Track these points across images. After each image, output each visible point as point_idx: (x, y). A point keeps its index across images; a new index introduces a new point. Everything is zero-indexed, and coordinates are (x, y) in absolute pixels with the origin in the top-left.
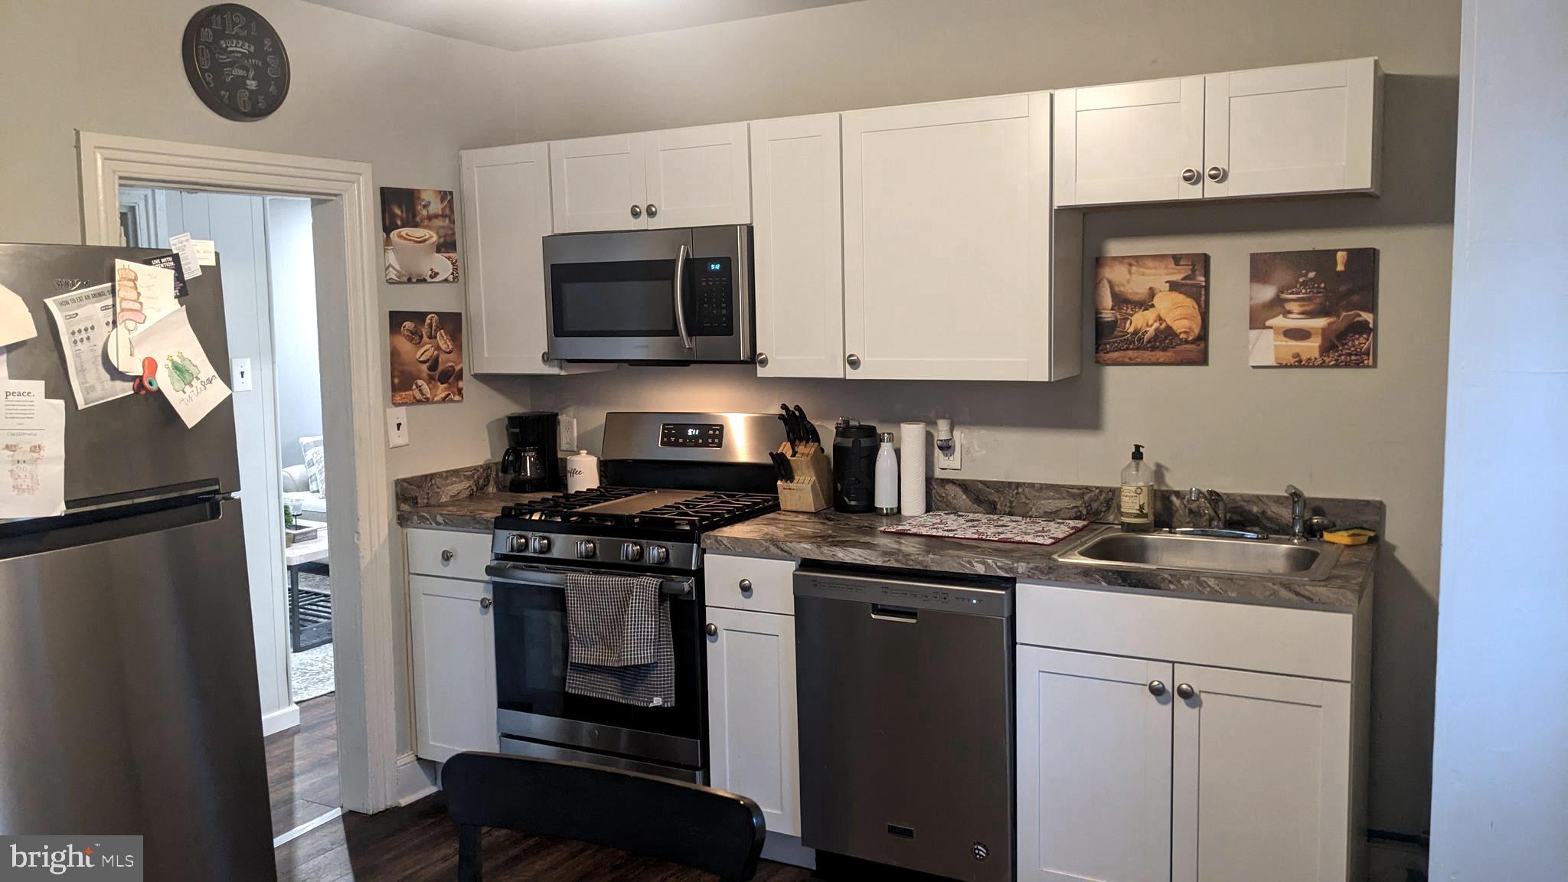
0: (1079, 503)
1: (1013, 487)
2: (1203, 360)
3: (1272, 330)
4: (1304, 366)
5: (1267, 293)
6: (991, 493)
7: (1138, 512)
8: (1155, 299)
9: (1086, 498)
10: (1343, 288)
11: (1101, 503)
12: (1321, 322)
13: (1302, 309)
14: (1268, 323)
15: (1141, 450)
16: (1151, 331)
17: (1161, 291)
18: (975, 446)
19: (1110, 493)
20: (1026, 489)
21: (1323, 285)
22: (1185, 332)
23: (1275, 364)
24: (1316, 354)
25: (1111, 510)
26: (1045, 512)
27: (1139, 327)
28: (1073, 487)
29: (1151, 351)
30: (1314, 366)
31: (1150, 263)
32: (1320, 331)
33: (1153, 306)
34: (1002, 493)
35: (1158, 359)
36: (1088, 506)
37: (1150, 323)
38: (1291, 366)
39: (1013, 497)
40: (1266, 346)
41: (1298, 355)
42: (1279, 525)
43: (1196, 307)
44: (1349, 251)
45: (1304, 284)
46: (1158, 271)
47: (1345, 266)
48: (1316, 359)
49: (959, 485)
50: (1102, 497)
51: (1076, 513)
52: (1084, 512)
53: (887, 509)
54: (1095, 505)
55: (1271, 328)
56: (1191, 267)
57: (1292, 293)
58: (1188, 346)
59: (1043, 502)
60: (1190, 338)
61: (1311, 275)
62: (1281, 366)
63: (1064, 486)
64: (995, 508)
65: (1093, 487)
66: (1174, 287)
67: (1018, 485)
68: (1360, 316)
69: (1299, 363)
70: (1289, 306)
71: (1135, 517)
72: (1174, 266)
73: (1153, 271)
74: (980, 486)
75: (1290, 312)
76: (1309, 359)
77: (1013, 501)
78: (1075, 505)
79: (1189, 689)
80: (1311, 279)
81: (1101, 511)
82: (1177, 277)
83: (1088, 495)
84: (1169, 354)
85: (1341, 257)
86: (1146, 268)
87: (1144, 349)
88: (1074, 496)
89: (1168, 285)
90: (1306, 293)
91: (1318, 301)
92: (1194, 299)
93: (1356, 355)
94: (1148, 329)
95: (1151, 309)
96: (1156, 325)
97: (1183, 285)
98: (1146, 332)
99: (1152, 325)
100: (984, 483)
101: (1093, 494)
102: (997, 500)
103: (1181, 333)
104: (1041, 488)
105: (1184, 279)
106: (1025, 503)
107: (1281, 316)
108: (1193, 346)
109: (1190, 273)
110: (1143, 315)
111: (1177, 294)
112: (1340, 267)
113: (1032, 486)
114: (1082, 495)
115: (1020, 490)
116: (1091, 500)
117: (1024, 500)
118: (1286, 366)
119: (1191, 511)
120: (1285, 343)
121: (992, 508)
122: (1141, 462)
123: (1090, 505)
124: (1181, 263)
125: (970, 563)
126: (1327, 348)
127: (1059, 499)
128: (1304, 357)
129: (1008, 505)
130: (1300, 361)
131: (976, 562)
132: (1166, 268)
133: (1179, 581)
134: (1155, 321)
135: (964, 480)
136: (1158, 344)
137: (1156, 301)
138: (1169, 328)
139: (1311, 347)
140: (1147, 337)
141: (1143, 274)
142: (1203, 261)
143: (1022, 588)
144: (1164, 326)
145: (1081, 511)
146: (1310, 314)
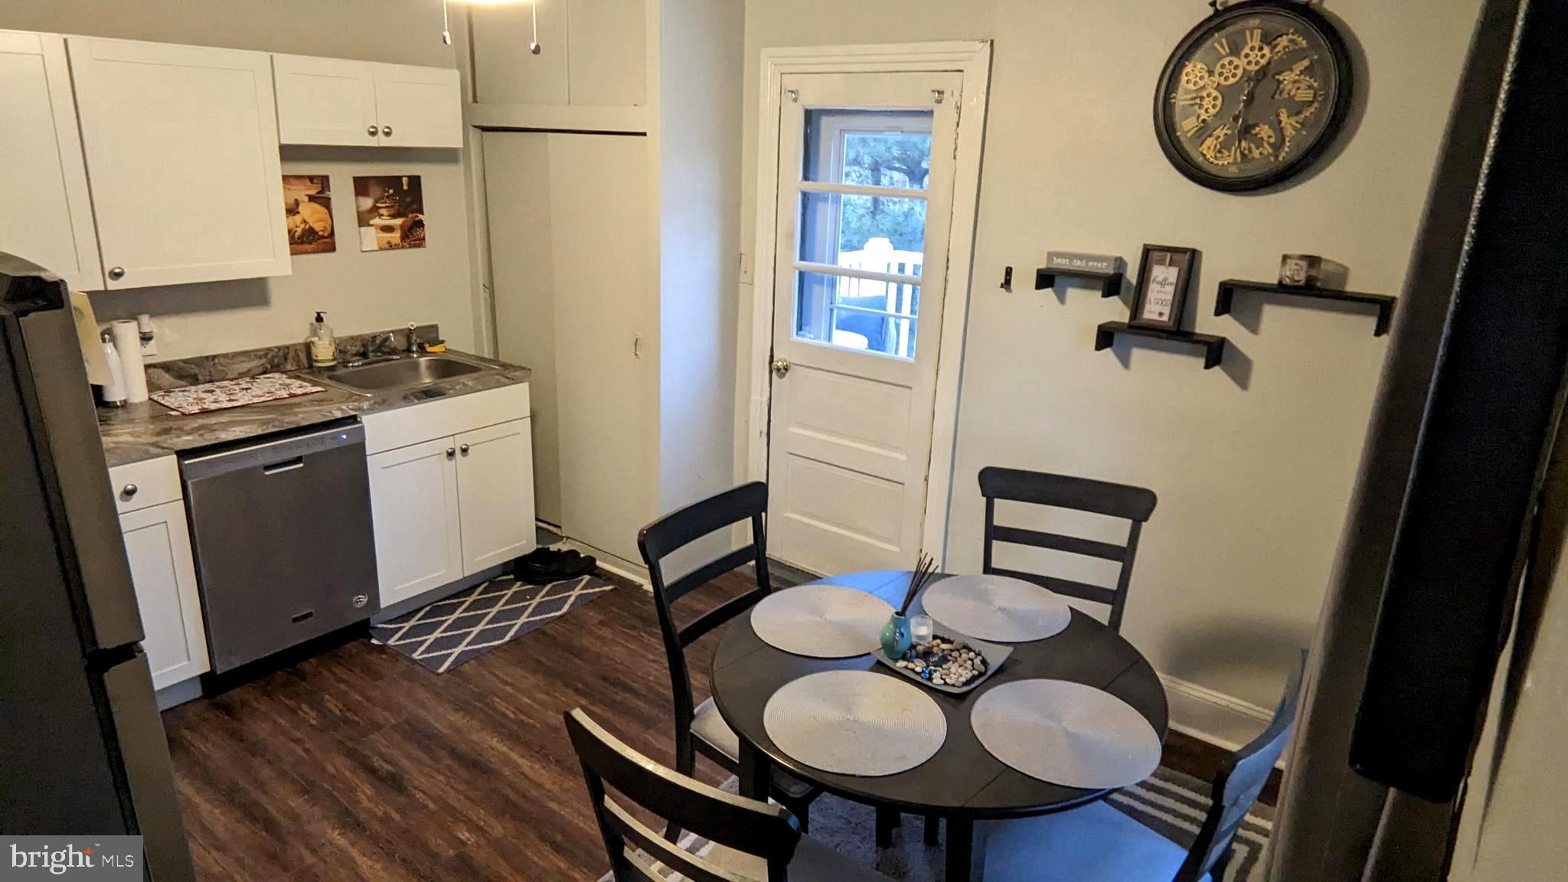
0: (264, 361)
1: (210, 359)
2: (332, 248)
3: (374, 227)
4: (393, 249)
5: (367, 203)
6: (192, 368)
8: (299, 207)
9: (270, 356)
10: (408, 200)
12: (398, 222)
13: (389, 213)
14: (371, 222)
15: (322, 315)
16: (299, 230)
17: (303, 202)
18: (168, 333)
19: (286, 350)
20: (222, 359)
21: (398, 198)
22: (322, 231)
23: (376, 248)
24: (398, 241)
25: (288, 361)
26: (239, 374)
27: (291, 227)
28: (258, 350)
29: (302, 244)
30: (398, 248)
31: (294, 182)
32: (399, 227)
33: (298, 212)
34: (201, 366)
35: (306, 250)
36: (271, 361)
37: (299, 225)
38: (387, 249)
39: (211, 367)
40: (371, 237)
41: (389, 243)
42: (391, 350)
43: (327, 212)
44: (409, 177)
45: (388, 197)
46: (300, 187)
47: (408, 186)
48: (399, 244)
49: (162, 367)
50: (280, 354)
51: (263, 369)
52: (269, 367)
53: (120, 402)
54: (276, 360)
55: (372, 225)
56: (321, 185)
57: (382, 203)
58: (325, 240)
59: (237, 366)
60: (326, 234)
61: (391, 191)
62: (381, 249)
63: (251, 351)
64: (198, 380)
65: (272, 347)
66: (311, 198)
67: (214, 357)
68: (417, 216)
69: (391, 246)
70: (382, 211)
71: (331, 361)
72: (310, 184)
73: (296, 187)
74: (182, 364)
75: (382, 215)
76: (396, 244)
77: (211, 371)
78: (261, 363)
80: (391, 195)
81: (281, 365)
82: (313, 192)
84: (313, 246)
85: (405, 180)
86: (292, 185)
87: (296, 244)
88: (260, 357)
89: (307, 197)
90: (389, 203)
91: (396, 208)
92: (324, 206)
93: (419, 240)
94: (297, 229)
95: (298, 215)
96: (303, 226)
97: (317, 198)
98: (296, 231)
100: (185, 361)
101: (273, 352)
102: (198, 373)
103: (319, 231)
104: (233, 356)
105: (318, 193)
106: (221, 370)
107: (377, 218)
108: (328, 240)
109: (320, 189)
110: (293, 219)
111: (313, 204)
112: (405, 187)
113: (225, 356)
114: (266, 355)
115: (216, 361)
116: (274, 357)
117: (220, 368)
118: (384, 249)
119: (340, 351)
120: (381, 235)
121: (195, 380)
122: (322, 324)
123: (273, 361)
124: (315, 182)
126: (404, 237)
127: (249, 361)
128: (393, 243)
129: (208, 374)
131: (334, 410)
132: (305, 186)
134: (302, 223)
135: (165, 363)
136: (306, 239)
137: (301, 209)
138: (311, 228)
139: (395, 237)
140: (297, 235)
141: (289, 189)
142: (324, 181)
143: (367, 420)
144: (307, 227)
145: (266, 368)
146: (393, 216)
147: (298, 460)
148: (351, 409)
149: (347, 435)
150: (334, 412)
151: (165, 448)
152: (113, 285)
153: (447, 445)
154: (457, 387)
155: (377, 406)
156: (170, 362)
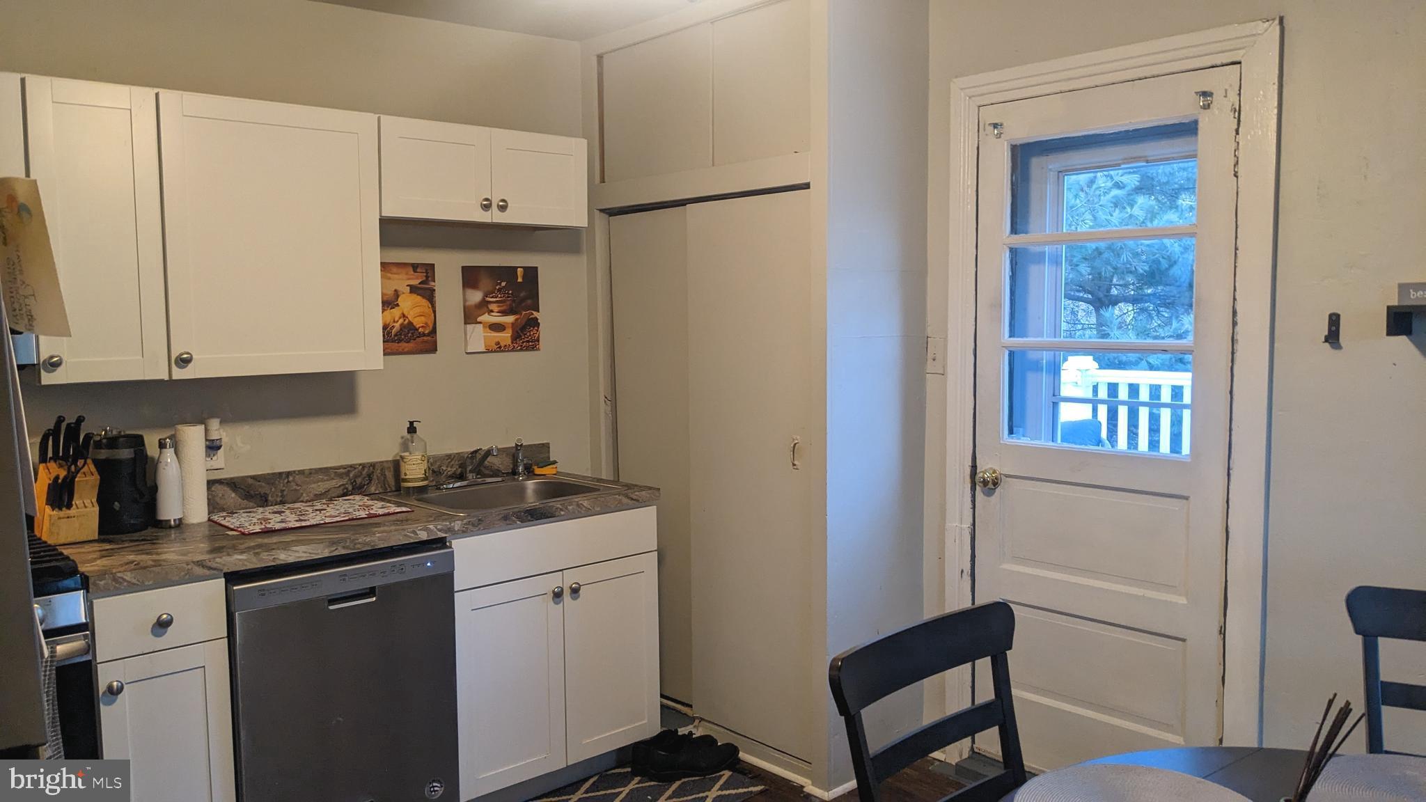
0: (345, 481)
1: (284, 476)
2: (433, 349)
3: (482, 325)
4: (503, 351)
5: (476, 296)
6: (261, 487)
7: (424, 476)
8: (399, 300)
9: (351, 475)
10: (523, 294)
11: (365, 477)
12: (510, 319)
13: (500, 309)
14: (479, 319)
15: (415, 424)
16: (397, 325)
17: (403, 293)
18: (240, 444)
19: (371, 468)
20: (297, 476)
21: (510, 292)
22: (422, 327)
23: (483, 349)
24: (509, 342)
25: (373, 482)
26: (316, 495)
27: (387, 323)
29: (398, 343)
30: (508, 351)
31: (395, 270)
32: (510, 325)
33: (398, 305)
34: (273, 484)
35: (403, 350)
36: (353, 482)
37: (396, 320)
38: (495, 351)
39: (284, 486)
40: (478, 337)
41: (498, 343)
42: (492, 471)
43: (430, 306)
44: (525, 268)
45: (499, 290)
46: (400, 276)
47: (523, 279)
48: (509, 345)
49: (227, 484)
50: (364, 472)
51: (343, 490)
52: (350, 487)
54: (359, 481)
55: (480, 323)
56: (425, 274)
57: (492, 297)
58: (425, 338)
59: (313, 486)
60: (426, 332)
61: (503, 284)
62: (488, 351)
63: (331, 468)
64: (266, 501)
65: (356, 465)
66: (413, 289)
67: (288, 474)
68: (533, 314)
69: (500, 348)
70: (492, 307)
71: (422, 481)
72: (413, 273)
73: (396, 276)
74: (251, 481)
75: (492, 311)
76: (506, 346)
77: (284, 490)
78: (341, 483)
79: (577, 586)
80: (504, 287)
81: (364, 485)
82: (415, 282)
83: (353, 473)
84: (411, 345)
86: (392, 273)
87: (392, 342)
88: (341, 476)
89: (409, 288)
90: (501, 297)
91: (508, 303)
92: (427, 300)
93: (532, 342)
94: (394, 325)
95: (396, 308)
96: (401, 321)
97: (420, 289)
98: (392, 327)
99: (398, 321)
100: (253, 477)
101: (357, 470)
102: (268, 492)
103: (419, 327)
104: (310, 474)
105: (421, 284)
106: (296, 490)
107: (487, 314)
108: (429, 338)
109: (424, 278)
110: (391, 313)
111: (415, 295)
112: (520, 280)
113: (301, 472)
114: (347, 474)
115: (291, 479)
116: (356, 477)
117: (295, 487)
118: (492, 352)
119: (434, 471)
120: (489, 334)
121: (264, 501)
122: (415, 435)
123: (355, 481)
124: (418, 270)
125: (414, 532)
126: (515, 338)
127: (327, 480)
128: (502, 344)
129: (280, 494)
130: (500, 347)
131: (419, 530)
132: (407, 274)
133: (567, 508)
134: (400, 318)
135: (232, 479)
136: (403, 337)
137: (400, 301)
138: (410, 323)
139: (505, 337)
140: (394, 331)
141: (389, 279)
142: (429, 269)
143: (457, 545)
144: (407, 321)
145: (347, 489)
146: (504, 313)
147: (371, 592)
148: (440, 530)
149: (432, 562)
150: (418, 532)
151: (215, 569)
152: (179, 374)
154: (570, 508)
155: (470, 527)
156: (238, 478)
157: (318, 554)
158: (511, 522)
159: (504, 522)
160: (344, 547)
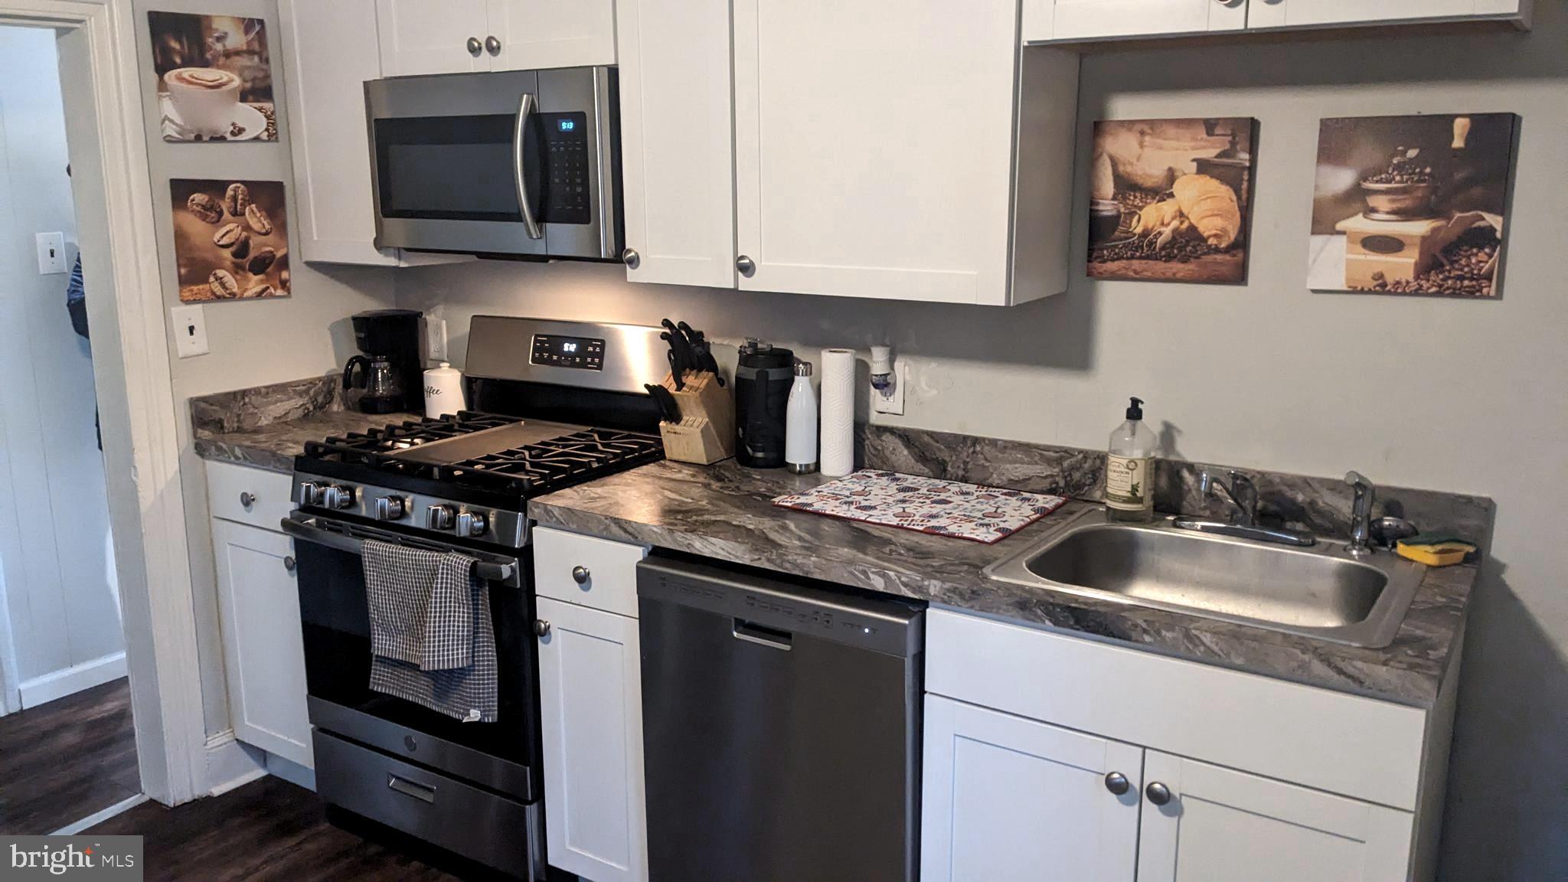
1: (969, 443)
2: (1240, 276)
3: (1344, 238)
4: (1389, 293)
5: (1342, 179)
6: (940, 450)
7: (1129, 495)
8: (1175, 186)
9: (1066, 464)
10: (1460, 175)
11: (1085, 473)
12: (1420, 228)
13: (1395, 206)
14: (1340, 226)
15: (1140, 406)
16: (1167, 232)
17: (1185, 174)
18: (923, 385)
19: (1098, 462)
20: (987, 448)
21: (1428, 170)
22: (1215, 236)
23: (1345, 288)
24: (1410, 276)
27: (1150, 226)
28: (1048, 448)
29: (1166, 261)
30: (1404, 294)
31: (1172, 131)
32: (1418, 241)
33: (1171, 195)
34: (954, 450)
35: (1174, 274)
36: (1067, 474)
37: (1166, 221)
38: (1370, 292)
39: (968, 457)
40: (1333, 260)
41: (1381, 276)
42: (1333, 525)
43: (1234, 198)
44: (1476, 116)
45: (1399, 167)
46: (1181, 144)
47: (1467, 141)
48: (1408, 283)
49: (900, 436)
50: (1086, 466)
51: (1051, 484)
52: (1062, 483)
53: (801, 466)
54: (1077, 475)
55: (1343, 233)
56: (1230, 138)
57: (1380, 181)
58: (1219, 257)
59: (1008, 466)
60: (1223, 245)
61: (1412, 153)
62: (1354, 291)
63: (1037, 447)
64: (945, 470)
65: (1074, 450)
66: (1204, 167)
67: (976, 440)
68: (1484, 219)
69: (1382, 287)
70: (1373, 201)
71: (1124, 502)
72: (1205, 136)
73: (1174, 143)
74: (926, 439)
75: (1374, 210)
76: (1398, 283)
77: (968, 462)
78: (1049, 473)
79: (1164, 790)
80: (1411, 160)
81: (1085, 485)
82: (1209, 153)
83: (1068, 461)
84: (1191, 267)
85: (1460, 126)
86: (1165, 139)
87: (1156, 259)
88: (1049, 462)
89: (1195, 164)
90: (1401, 182)
91: (1419, 194)
92: (1231, 186)
93: (1472, 279)
94: (1162, 229)
95: (1170, 201)
96: (1175, 223)
97: (1216, 165)
98: (1160, 233)
99: (1169, 224)
100: (931, 434)
101: (1073, 460)
102: (947, 459)
103: (1209, 237)
104: (1005, 447)
105: (1219, 156)
106: (983, 466)
107: (1360, 216)
108: (1228, 257)
109: (1228, 146)
110: (1157, 209)
111: (1208, 178)
112: (1458, 143)
113: (993, 443)
114: (1059, 461)
115: (978, 448)
116: (1073, 468)
117: (982, 462)
118: (1362, 292)
119: (1208, 494)
120: (1362, 257)
122: (1139, 423)
123: (1070, 475)
124: (1217, 132)
126: (1429, 266)
127: (1029, 464)
128: (1390, 279)
129: (962, 466)
130: (1384, 285)
132: (1194, 139)
133: (1158, 633)
134: (1173, 218)
135: (905, 430)
136: (1175, 251)
137: (1176, 188)
138: (1192, 228)
139: (1402, 265)
140: (1160, 241)
141: (1161, 148)
142: (1250, 130)
143: (935, 616)
144: (1185, 225)
145: (1057, 483)
146: (1405, 214)
147: (784, 636)
148: (906, 585)
149: (872, 630)
150: (871, 576)
151: (630, 534)
153: (1126, 766)
154: (1169, 635)
155: (956, 598)
156: (913, 430)
157: (737, 557)
158: (1032, 617)
159: (1021, 613)
160: (769, 560)
